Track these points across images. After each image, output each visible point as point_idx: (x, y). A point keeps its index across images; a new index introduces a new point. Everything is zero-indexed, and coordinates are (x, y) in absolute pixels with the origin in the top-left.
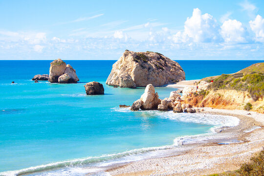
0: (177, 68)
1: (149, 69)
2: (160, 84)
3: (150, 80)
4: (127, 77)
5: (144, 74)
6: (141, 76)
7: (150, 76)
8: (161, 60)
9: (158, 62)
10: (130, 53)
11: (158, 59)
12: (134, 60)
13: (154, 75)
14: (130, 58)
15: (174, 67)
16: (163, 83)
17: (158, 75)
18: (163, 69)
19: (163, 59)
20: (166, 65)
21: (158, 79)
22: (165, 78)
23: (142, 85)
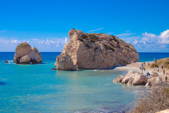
0: (130, 49)
1: (96, 49)
2: (108, 66)
3: (97, 61)
4: (64, 57)
5: (89, 54)
6: (85, 57)
7: (97, 57)
8: (113, 41)
9: (109, 43)
10: (76, 31)
11: (111, 40)
12: (79, 39)
13: (101, 55)
14: (75, 37)
15: (128, 48)
16: (111, 65)
17: (105, 56)
18: (113, 50)
19: (116, 41)
20: (118, 47)
21: (106, 60)
22: (114, 59)
23: (86, 67)
